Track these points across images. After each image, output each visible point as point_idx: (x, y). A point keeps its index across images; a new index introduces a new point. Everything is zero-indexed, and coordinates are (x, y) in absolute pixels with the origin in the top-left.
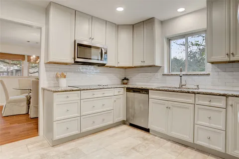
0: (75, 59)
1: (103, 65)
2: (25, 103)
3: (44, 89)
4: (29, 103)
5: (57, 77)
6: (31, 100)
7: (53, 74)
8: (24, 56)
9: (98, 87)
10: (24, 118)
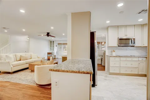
0: (118, 45)
1: (134, 46)
2: (100, 60)
3: (107, 56)
4: (102, 60)
5: (111, 52)
6: (103, 60)
7: (110, 51)
8: (100, 42)
9: (131, 56)
10: (100, 65)
